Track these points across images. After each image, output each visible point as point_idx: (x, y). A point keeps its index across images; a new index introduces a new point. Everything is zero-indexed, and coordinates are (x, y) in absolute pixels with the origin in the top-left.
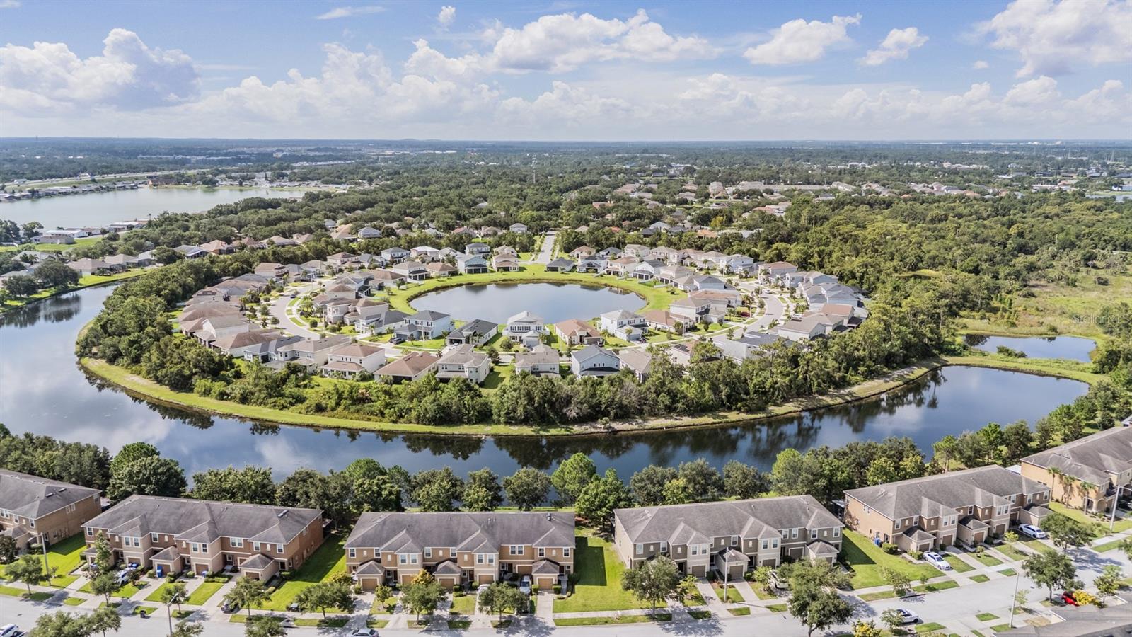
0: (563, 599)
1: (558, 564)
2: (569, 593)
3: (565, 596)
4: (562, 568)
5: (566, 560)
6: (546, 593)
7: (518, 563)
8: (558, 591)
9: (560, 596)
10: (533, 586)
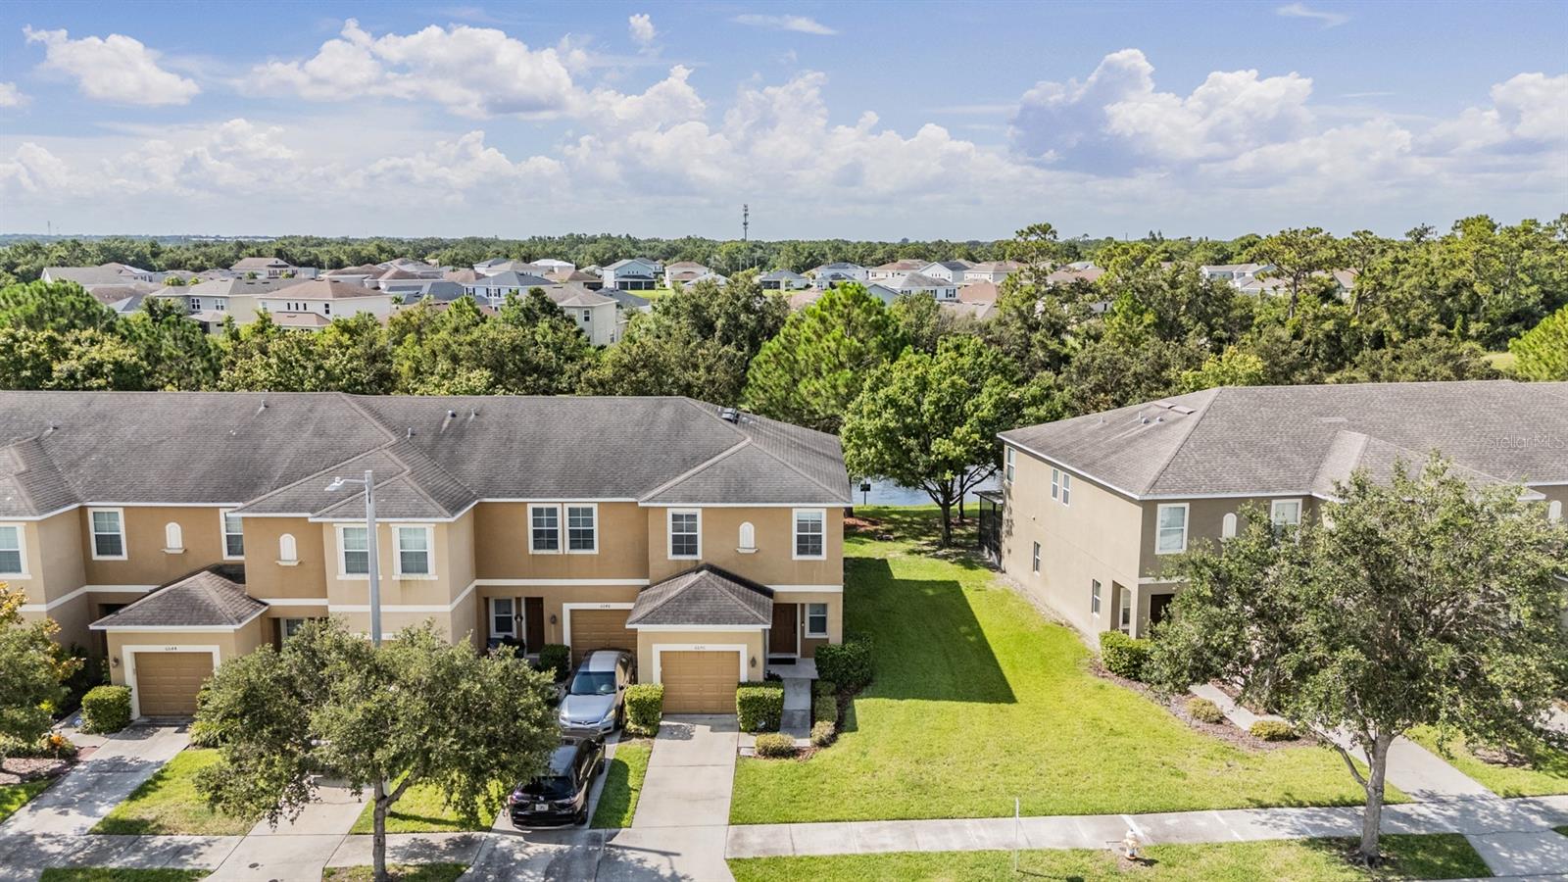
0: (794, 753)
1: (770, 594)
2: (824, 728)
3: (803, 743)
4: (784, 615)
5: (807, 575)
6: (701, 731)
7: (571, 594)
8: (763, 717)
9: (775, 739)
10: (631, 692)
